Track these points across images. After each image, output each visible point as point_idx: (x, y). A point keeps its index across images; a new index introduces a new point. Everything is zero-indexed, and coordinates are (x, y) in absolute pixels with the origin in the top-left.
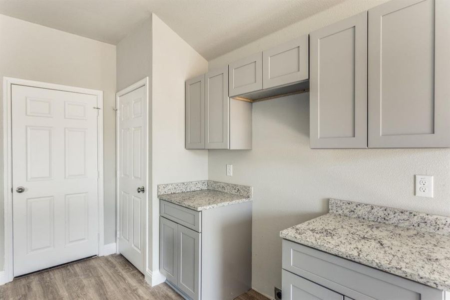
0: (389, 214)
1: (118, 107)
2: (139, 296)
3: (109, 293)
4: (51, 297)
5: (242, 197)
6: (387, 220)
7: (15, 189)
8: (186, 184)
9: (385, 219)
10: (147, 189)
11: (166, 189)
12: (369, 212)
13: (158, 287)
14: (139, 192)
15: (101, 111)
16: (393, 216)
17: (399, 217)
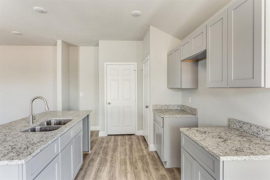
0: (259, 131)
1: (143, 69)
2: (143, 152)
3: (133, 148)
4: (115, 144)
5: (193, 115)
6: (259, 135)
7: (108, 103)
8: (167, 105)
9: (257, 133)
10: (149, 107)
11: (157, 107)
12: (249, 129)
13: (152, 152)
14: (146, 108)
15: (136, 72)
16: (261, 132)
17: (265, 133)
